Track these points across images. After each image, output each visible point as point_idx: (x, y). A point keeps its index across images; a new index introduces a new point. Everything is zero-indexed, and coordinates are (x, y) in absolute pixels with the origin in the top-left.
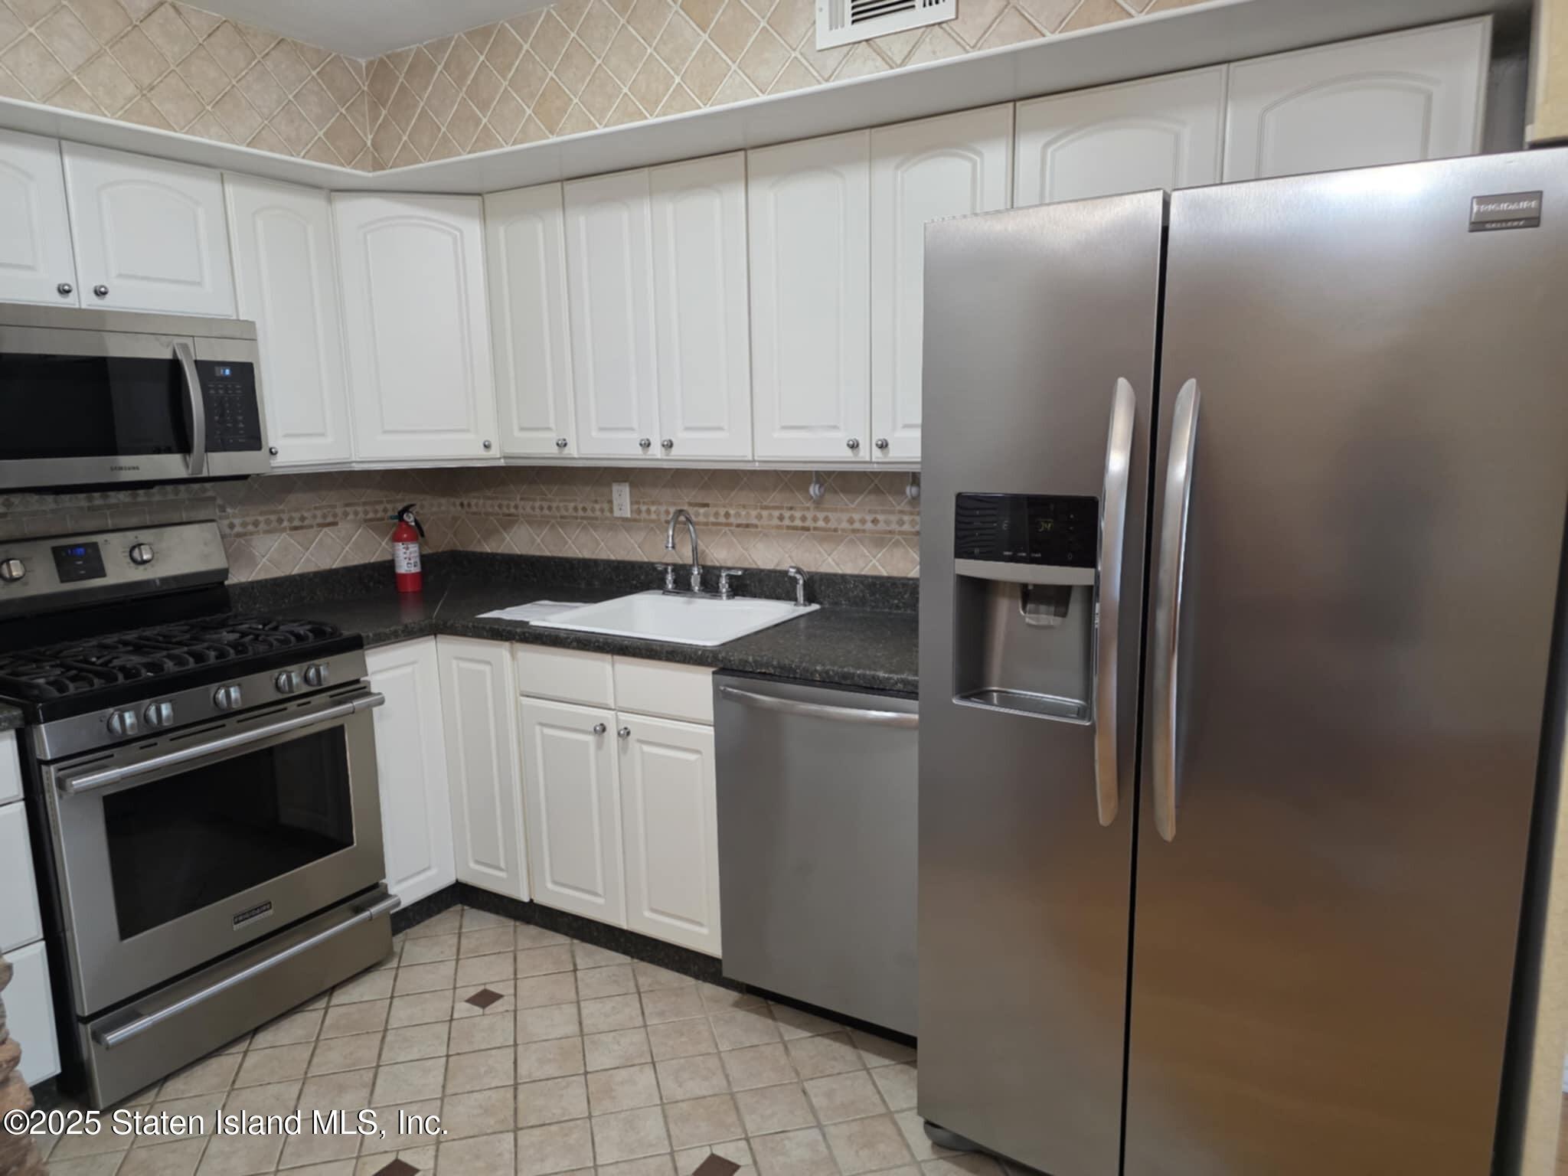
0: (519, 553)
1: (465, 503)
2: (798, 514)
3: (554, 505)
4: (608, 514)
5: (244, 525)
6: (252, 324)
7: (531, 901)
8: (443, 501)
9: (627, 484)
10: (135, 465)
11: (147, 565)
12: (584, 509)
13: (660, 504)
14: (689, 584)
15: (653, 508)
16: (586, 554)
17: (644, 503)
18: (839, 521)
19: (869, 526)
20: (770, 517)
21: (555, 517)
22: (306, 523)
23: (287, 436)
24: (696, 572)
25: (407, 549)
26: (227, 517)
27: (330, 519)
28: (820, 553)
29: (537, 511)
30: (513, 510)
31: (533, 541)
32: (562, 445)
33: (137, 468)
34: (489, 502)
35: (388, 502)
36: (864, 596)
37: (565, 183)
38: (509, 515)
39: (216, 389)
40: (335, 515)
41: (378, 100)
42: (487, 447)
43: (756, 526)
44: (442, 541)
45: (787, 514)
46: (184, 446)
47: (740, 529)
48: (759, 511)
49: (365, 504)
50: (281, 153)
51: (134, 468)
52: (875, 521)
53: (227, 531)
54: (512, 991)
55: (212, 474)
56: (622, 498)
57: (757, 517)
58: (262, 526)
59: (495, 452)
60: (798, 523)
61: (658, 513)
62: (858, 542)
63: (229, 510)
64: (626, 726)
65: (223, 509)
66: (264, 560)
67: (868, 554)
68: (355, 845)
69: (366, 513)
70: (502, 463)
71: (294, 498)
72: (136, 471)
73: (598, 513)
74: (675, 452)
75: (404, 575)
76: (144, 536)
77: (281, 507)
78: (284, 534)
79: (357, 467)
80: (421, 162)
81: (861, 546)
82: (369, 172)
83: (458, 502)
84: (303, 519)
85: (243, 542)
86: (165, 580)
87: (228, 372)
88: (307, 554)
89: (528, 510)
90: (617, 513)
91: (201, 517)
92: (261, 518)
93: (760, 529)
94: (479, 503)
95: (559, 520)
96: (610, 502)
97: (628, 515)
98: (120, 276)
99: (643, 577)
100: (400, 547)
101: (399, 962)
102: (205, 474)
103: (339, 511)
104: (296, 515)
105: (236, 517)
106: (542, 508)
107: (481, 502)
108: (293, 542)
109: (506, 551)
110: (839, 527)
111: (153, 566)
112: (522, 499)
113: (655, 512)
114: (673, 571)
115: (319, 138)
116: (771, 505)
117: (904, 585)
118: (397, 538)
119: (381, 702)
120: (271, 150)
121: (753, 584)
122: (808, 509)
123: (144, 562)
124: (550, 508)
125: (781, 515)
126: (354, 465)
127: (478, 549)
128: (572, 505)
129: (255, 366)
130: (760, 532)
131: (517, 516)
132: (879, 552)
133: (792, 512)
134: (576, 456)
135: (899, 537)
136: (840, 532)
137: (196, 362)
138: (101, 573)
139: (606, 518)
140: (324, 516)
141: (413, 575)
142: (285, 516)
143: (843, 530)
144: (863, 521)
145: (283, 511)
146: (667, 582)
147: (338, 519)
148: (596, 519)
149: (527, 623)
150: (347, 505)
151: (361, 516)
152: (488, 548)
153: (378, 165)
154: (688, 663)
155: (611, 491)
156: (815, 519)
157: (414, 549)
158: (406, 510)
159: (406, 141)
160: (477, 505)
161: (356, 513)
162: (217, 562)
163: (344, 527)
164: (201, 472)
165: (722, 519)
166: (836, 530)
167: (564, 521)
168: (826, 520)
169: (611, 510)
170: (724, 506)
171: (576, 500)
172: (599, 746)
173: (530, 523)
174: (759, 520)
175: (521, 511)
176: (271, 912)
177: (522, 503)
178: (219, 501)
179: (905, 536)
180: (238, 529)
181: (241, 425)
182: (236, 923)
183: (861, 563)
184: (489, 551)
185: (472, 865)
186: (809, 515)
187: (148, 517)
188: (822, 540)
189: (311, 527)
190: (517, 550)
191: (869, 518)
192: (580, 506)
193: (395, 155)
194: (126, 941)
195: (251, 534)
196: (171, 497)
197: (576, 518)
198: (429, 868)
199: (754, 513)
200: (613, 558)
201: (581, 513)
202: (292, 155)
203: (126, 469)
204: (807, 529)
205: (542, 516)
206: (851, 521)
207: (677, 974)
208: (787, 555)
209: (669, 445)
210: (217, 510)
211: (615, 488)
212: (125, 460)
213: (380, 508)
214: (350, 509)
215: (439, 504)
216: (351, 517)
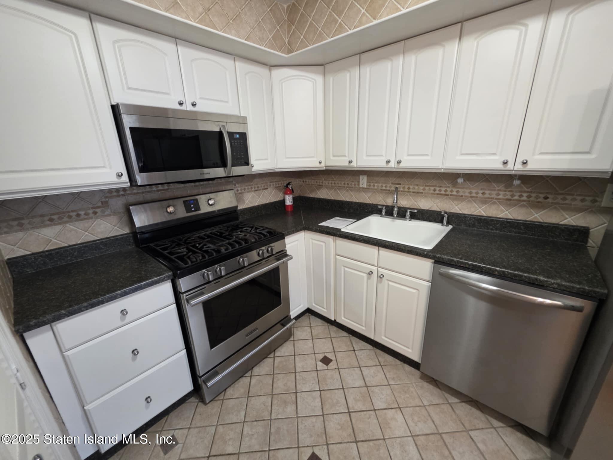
0: (322, 198)
1: (305, 180)
2: (443, 189)
3: (336, 182)
4: (357, 186)
5: (241, 190)
6: (245, 118)
7: (335, 320)
8: (297, 180)
9: (366, 176)
10: (208, 172)
11: (213, 206)
12: (348, 184)
13: (379, 183)
14: (393, 214)
15: (376, 185)
16: (347, 199)
17: (372, 183)
18: (464, 192)
19: (480, 195)
20: (430, 190)
21: (336, 186)
22: (259, 188)
23: (256, 160)
24: (396, 210)
25: (289, 197)
26: (236, 188)
27: (266, 187)
28: (452, 205)
29: (330, 184)
30: (321, 184)
31: (328, 194)
32: (350, 162)
33: (209, 173)
34: (313, 181)
35: (283, 181)
36: (474, 224)
37: (361, 54)
38: (320, 185)
39: (234, 143)
41: (291, 22)
42: (320, 163)
43: (422, 193)
44: (297, 193)
45: (438, 189)
46: (224, 165)
47: (414, 194)
48: (424, 187)
49: (276, 182)
50: (257, 44)
51: (208, 173)
52: (483, 194)
53: (236, 192)
54: (335, 359)
55: (234, 175)
56: (364, 181)
57: (423, 189)
58: (246, 190)
59: (323, 165)
60: (443, 192)
61: (378, 186)
62: (473, 202)
63: (237, 185)
64: (381, 274)
65: (235, 185)
66: (247, 201)
67: (477, 206)
68: (282, 304)
69: (276, 185)
70: (324, 169)
71: (256, 180)
72: (209, 175)
73: (353, 186)
74: (401, 165)
75: (288, 206)
76: (212, 196)
77: (252, 184)
78: (253, 193)
79: (277, 170)
80: (309, 46)
81: (474, 203)
82: (287, 55)
83: (302, 180)
84: (258, 187)
85: (241, 196)
86: (219, 211)
87: (238, 136)
88: (259, 199)
89: (327, 184)
90: (361, 186)
91: (229, 188)
92: (246, 188)
93: (423, 194)
94: (309, 181)
95: (338, 187)
96: (359, 182)
97: (366, 187)
98: (201, 98)
99: (370, 209)
100: (286, 196)
101: (294, 338)
102: (231, 175)
103: (269, 184)
104: (256, 186)
105: (239, 187)
106: (332, 183)
107: (310, 181)
108: (255, 195)
109: (318, 197)
110: (464, 195)
111: (215, 206)
112: (324, 180)
113: (377, 186)
114: (385, 208)
115: (270, 39)
116: (431, 185)
117: (497, 221)
118: (285, 193)
119: (292, 258)
120: (254, 43)
121: (419, 215)
122: (449, 187)
125: (435, 189)
126: (276, 170)
127: (308, 196)
128: (343, 182)
129: (247, 134)
130: (424, 195)
131: (323, 185)
132: (483, 206)
133: (441, 188)
134: (356, 166)
135: (496, 201)
136: (464, 197)
137: (228, 132)
138: (199, 209)
139: (356, 188)
140: (264, 186)
141: (290, 205)
142: (253, 187)
143: (466, 196)
144: (477, 193)
145: (252, 185)
146: (383, 212)
147: (268, 187)
148: (353, 188)
149: (340, 229)
150: (271, 182)
153: (290, 51)
154: (419, 256)
155: (359, 178)
156: (452, 191)
157: (291, 197)
158: (289, 184)
159: (302, 38)
160: (308, 182)
161: (273, 185)
162: (233, 204)
163: (270, 189)
164: (230, 175)
165: (406, 190)
166: (462, 196)
167: (340, 188)
168: (457, 192)
169: (359, 185)
170: (408, 185)
171: (345, 181)
172: (369, 279)
173: (327, 188)
174: (424, 191)
175: (324, 184)
176: (257, 331)
177: (324, 181)
178: (234, 182)
179: (499, 200)
180: (239, 191)
181: (243, 156)
182: (247, 336)
183: (473, 210)
184: (312, 196)
185: (314, 305)
186: (449, 190)
187: (213, 189)
188: (453, 200)
189: (260, 190)
190: (322, 197)
191: (481, 192)
192: (346, 183)
193: (297, 46)
194: (212, 350)
195: (243, 193)
197: (345, 187)
198: (300, 305)
199: (422, 188)
200: (358, 201)
201: (346, 185)
202: (261, 46)
203: (206, 174)
204: (448, 195)
205: (331, 186)
206: (471, 193)
207: (393, 358)
208: (435, 205)
209: (399, 162)
210: (233, 186)
211: (361, 177)
212: (206, 170)
213: (280, 183)
214: (272, 184)
215: (296, 181)
216: (272, 186)
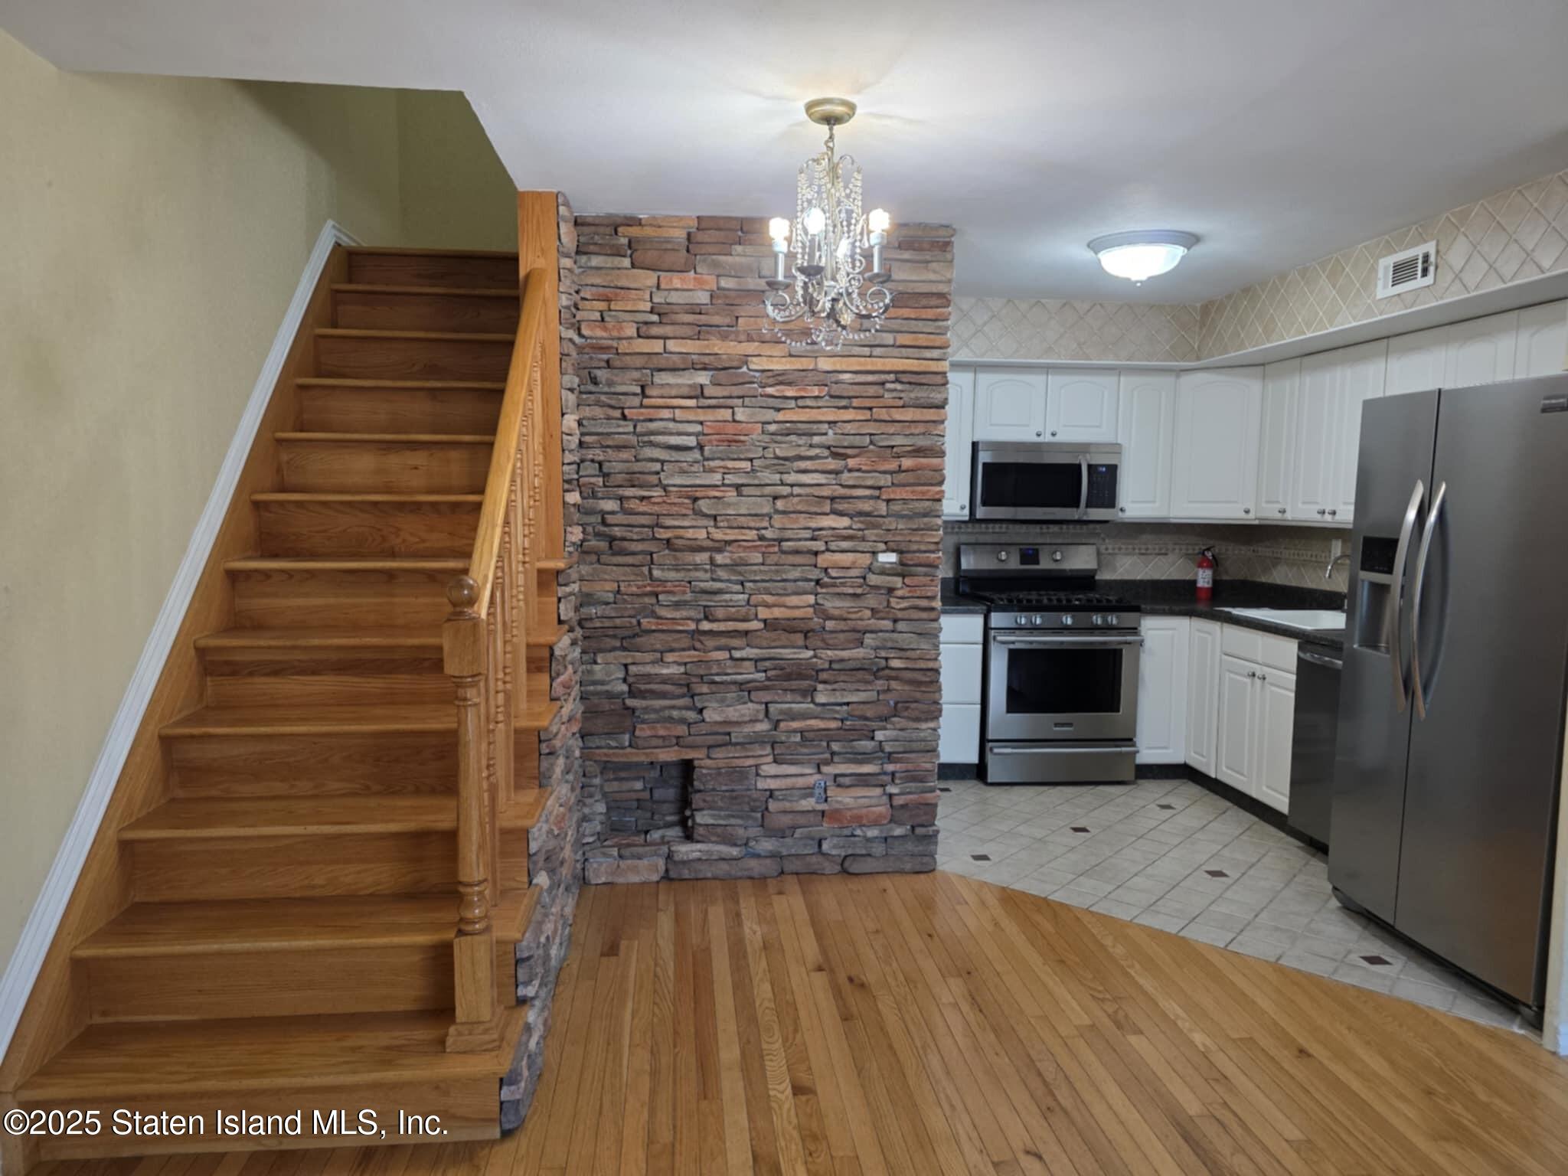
3: (1301, 552)
5: (1112, 549)
6: (1121, 446)
7: (1215, 777)
8: (1243, 548)
10: (1053, 512)
11: (1059, 563)
12: (1316, 556)
16: (1313, 586)
21: (1300, 561)
22: (1149, 552)
23: (1133, 502)
25: (1206, 572)
26: (1105, 545)
27: (1163, 551)
29: (1292, 556)
30: (1279, 555)
31: (1287, 576)
32: (1283, 512)
35: (1199, 543)
38: (1277, 558)
39: (1096, 478)
40: (1167, 550)
41: (1203, 325)
42: (1247, 512)
46: (1074, 504)
49: (1188, 544)
53: (1102, 550)
55: (1090, 519)
58: (1123, 551)
59: (1252, 515)
63: (1107, 541)
65: (1104, 540)
66: (1121, 569)
68: (1120, 713)
69: (1187, 550)
70: (1256, 522)
71: (1145, 537)
72: (1054, 515)
73: (1323, 559)
75: (1201, 589)
76: (1062, 548)
78: (1135, 557)
79: (1173, 521)
82: (1196, 362)
84: (1147, 549)
85: (1112, 559)
86: (1064, 571)
87: (1104, 469)
88: (1147, 569)
89: (1287, 555)
91: (1090, 542)
92: (1123, 546)
94: (1264, 550)
95: (1302, 563)
96: (1330, 552)
98: (1063, 425)
100: (1201, 572)
102: (1086, 519)
103: (1170, 547)
104: (1143, 547)
105: (1109, 545)
106: (1294, 554)
108: (1139, 561)
109: (1274, 582)
111: (1062, 563)
112: (1285, 548)
118: (1200, 566)
123: (1057, 561)
124: (1298, 555)
126: (1171, 519)
127: (1258, 580)
128: (1309, 553)
129: (1118, 467)
131: (1281, 559)
134: (1290, 518)
137: (1088, 465)
138: (1038, 563)
140: (1160, 549)
141: (1207, 589)
145: (1135, 544)
147: (1168, 552)
148: (1322, 562)
150: (1175, 544)
151: (1184, 551)
152: (1263, 579)
153: (1198, 359)
158: (1209, 549)
160: (1261, 551)
161: (1181, 550)
162: (1092, 566)
163: (1171, 557)
164: (1084, 517)
167: (1305, 563)
169: (1330, 558)
171: (1312, 550)
172: (1253, 684)
173: (1287, 563)
177: (1285, 550)
178: (1102, 535)
180: (1110, 551)
181: (1106, 495)
185: (1193, 754)
189: (1151, 554)
190: (1279, 582)
192: (1314, 554)
194: (1009, 715)
195: (1116, 554)
196: (1079, 531)
197: (1311, 562)
201: (1314, 559)
209: (1334, 513)
210: (1100, 540)
213: (1197, 547)
214: (1177, 547)
215: (1241, 550)
216: (1177, 551)
